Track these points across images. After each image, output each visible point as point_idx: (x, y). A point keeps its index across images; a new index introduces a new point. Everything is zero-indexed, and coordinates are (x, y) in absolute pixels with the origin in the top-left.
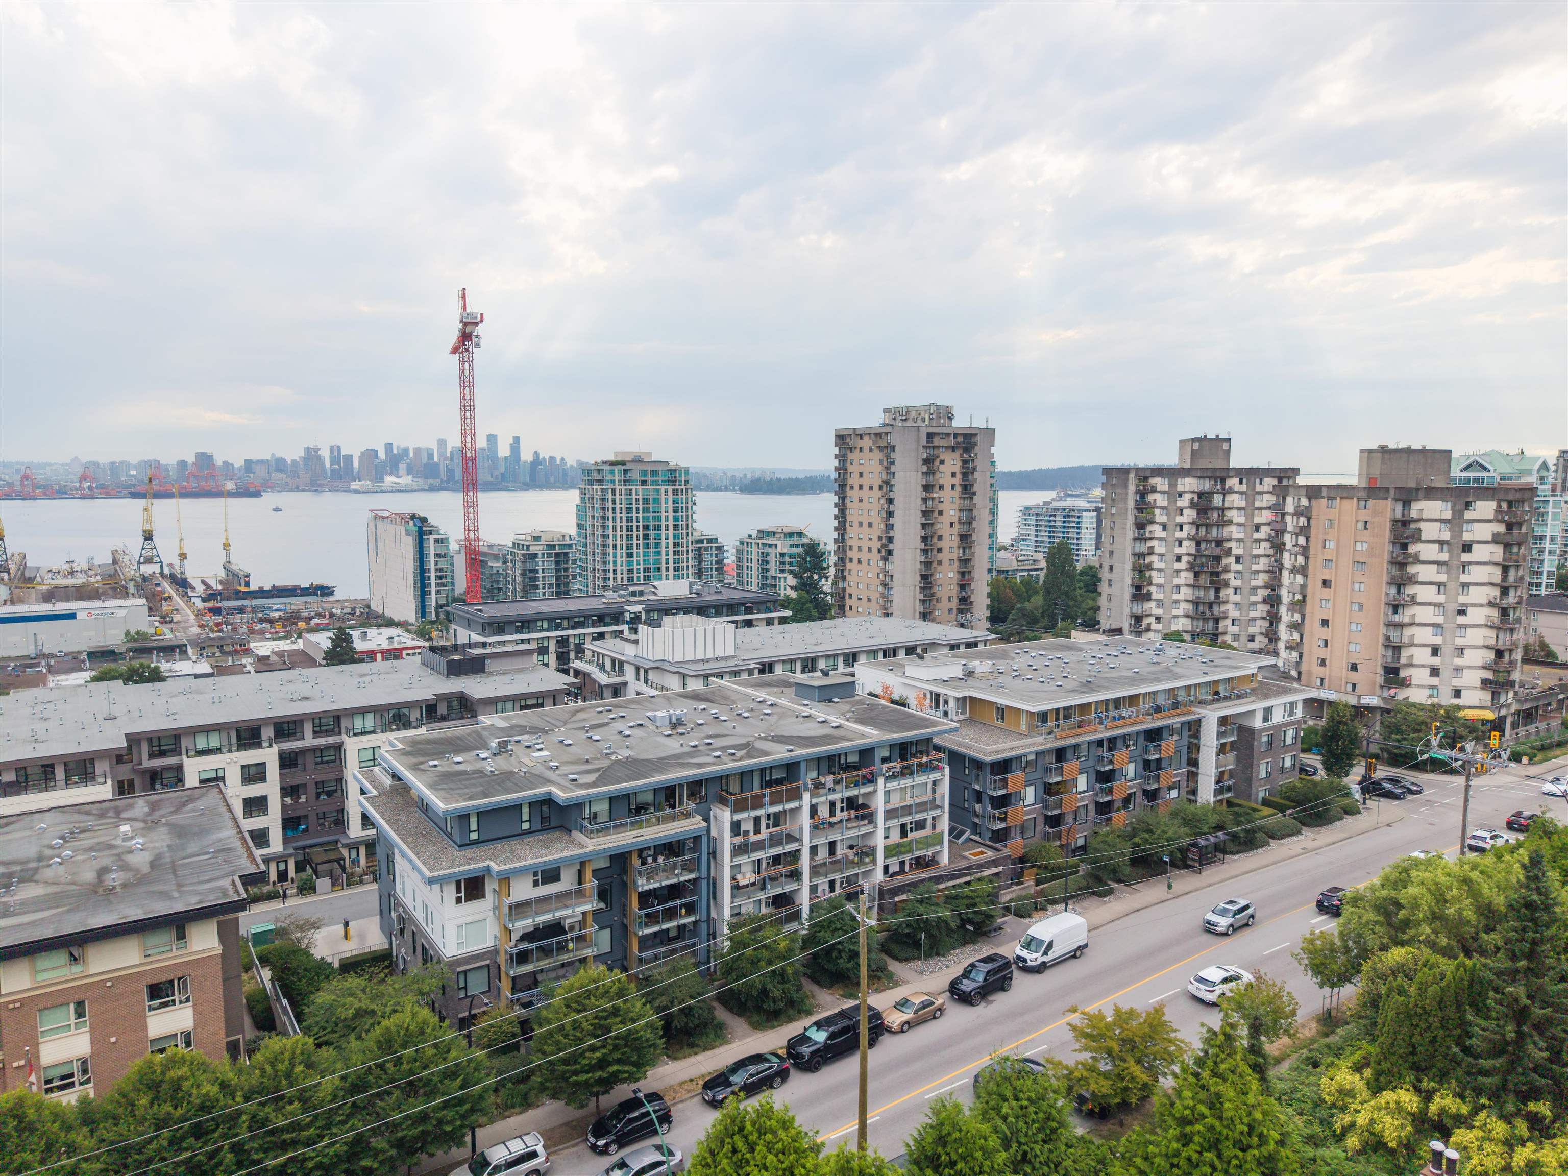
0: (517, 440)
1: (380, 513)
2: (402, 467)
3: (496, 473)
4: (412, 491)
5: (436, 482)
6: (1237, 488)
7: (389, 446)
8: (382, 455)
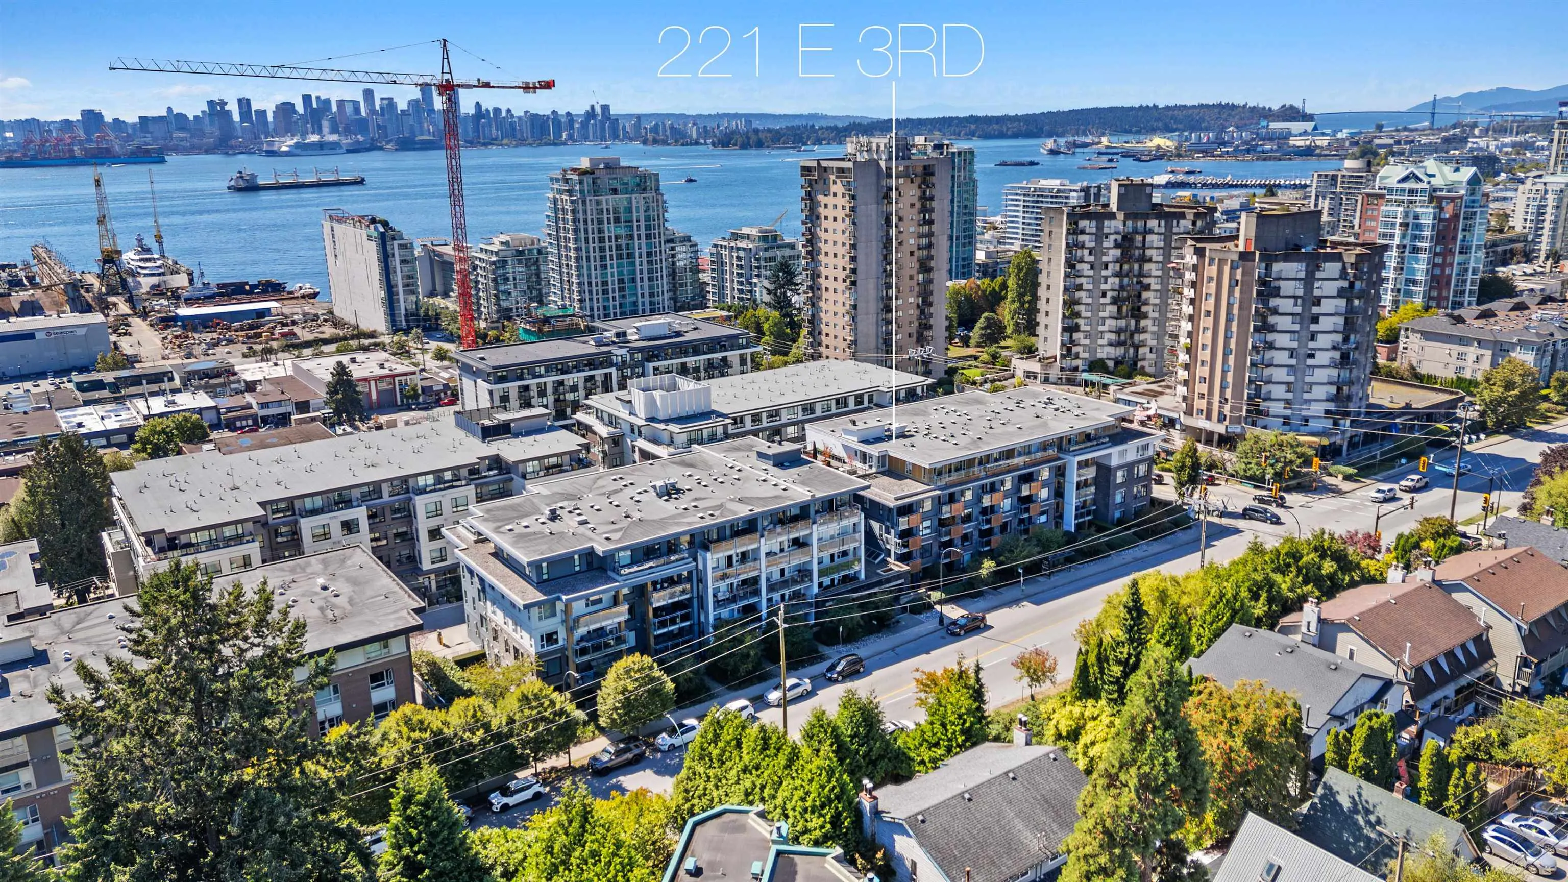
1: (334, 213)
6: (1156, 230)
8: (300, 108)
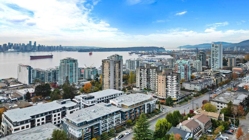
0: (35, 42)
1: (20, 65)
2: (12, 47)
3: (31, 48)
4: (14, 52)
5: (19, 50)
6: (151, 70)
7: (9, 43)
8: (7, 45)
